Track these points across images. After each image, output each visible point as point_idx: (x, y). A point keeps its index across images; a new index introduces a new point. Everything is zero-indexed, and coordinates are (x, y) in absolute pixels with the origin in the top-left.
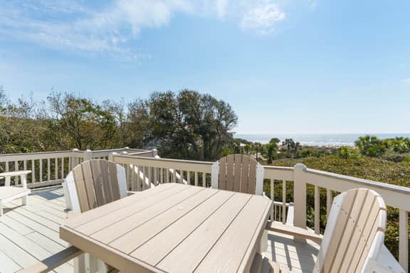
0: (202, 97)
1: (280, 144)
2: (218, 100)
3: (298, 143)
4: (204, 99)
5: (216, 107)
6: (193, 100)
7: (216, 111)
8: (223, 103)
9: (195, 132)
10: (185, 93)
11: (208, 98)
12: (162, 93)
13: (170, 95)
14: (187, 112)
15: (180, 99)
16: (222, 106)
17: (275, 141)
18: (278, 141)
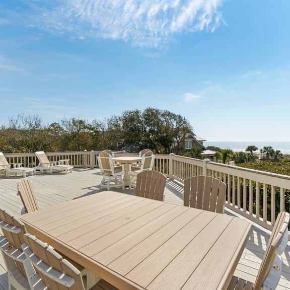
0: (163, 112)
1: (258, 152)
2: (176, 114)
3: (278, 151)
4: (163, 115)
5: (175, 119)
7: (175, 123)
8: (180, 117)
10: (149, 110)
12: (132, 111)
13: (137, 112)
15: (145, 115)
16: (179, 119)
17: (251, 148)
18: (255, 149)
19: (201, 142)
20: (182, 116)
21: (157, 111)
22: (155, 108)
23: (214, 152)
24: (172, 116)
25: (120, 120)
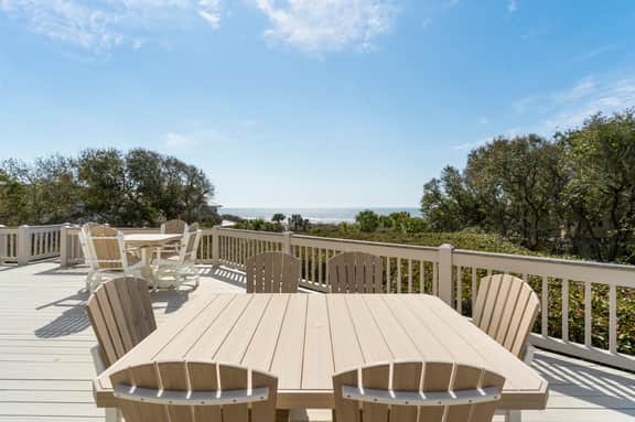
0: (165, 159)
1: (286, 221)
3: (307, 220)
4: (167, 163)
5: (185, 173)
6: (151, 163)
7: (184, 178)
8: (194, 169)
9: (153, 205)
10: (139, 153)
11: (173, 162)
12: (102, 150)
13: (113, 154)
14: (141, 178)
15: (131, 161)
16: (193, 173)
17: (278, 217)
18: (283, 218)
19: (215, 208)
20: (199, 167)
21: (154, 155)
22: (152, 150)
23: (232, 224)
24: (180, 166)
25: (73, 166)
